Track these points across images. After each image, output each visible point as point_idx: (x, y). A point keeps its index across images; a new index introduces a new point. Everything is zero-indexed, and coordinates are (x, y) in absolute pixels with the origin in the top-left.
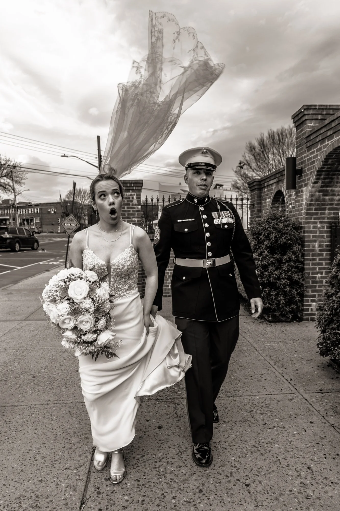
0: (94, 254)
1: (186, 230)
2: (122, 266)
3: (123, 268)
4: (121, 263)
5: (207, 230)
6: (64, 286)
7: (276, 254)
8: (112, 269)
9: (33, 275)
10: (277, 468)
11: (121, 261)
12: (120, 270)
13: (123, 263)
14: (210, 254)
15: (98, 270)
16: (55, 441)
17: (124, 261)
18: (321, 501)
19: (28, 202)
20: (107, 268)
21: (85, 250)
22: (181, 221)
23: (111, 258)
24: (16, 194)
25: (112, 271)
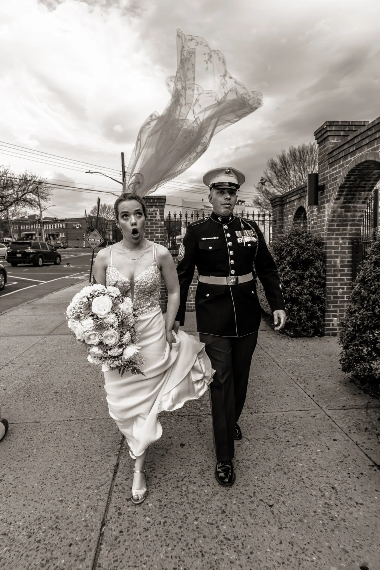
0: (117, 272)
1: (210, 248)
2: (145, 284)
3: (146, 285)
4: (145, 280)
5: (231, 248)
6: (87, 303)
7: (298, 269)
8: (135, 286)
9: (58, 290)
10: (301, 488)
11: (144, 278)
12: (143, 287)
13: (146, 280)
14: (233, 272)
15: (121, 287)
16: (76, 459)
17: (147, 278)
18: (346, 523)
19: (54, 217)
20: (130, 285)
21: (109, 268)
22: (205, 239)
23: (135, 275)
24: (42, 210)
25: (135, 288)
